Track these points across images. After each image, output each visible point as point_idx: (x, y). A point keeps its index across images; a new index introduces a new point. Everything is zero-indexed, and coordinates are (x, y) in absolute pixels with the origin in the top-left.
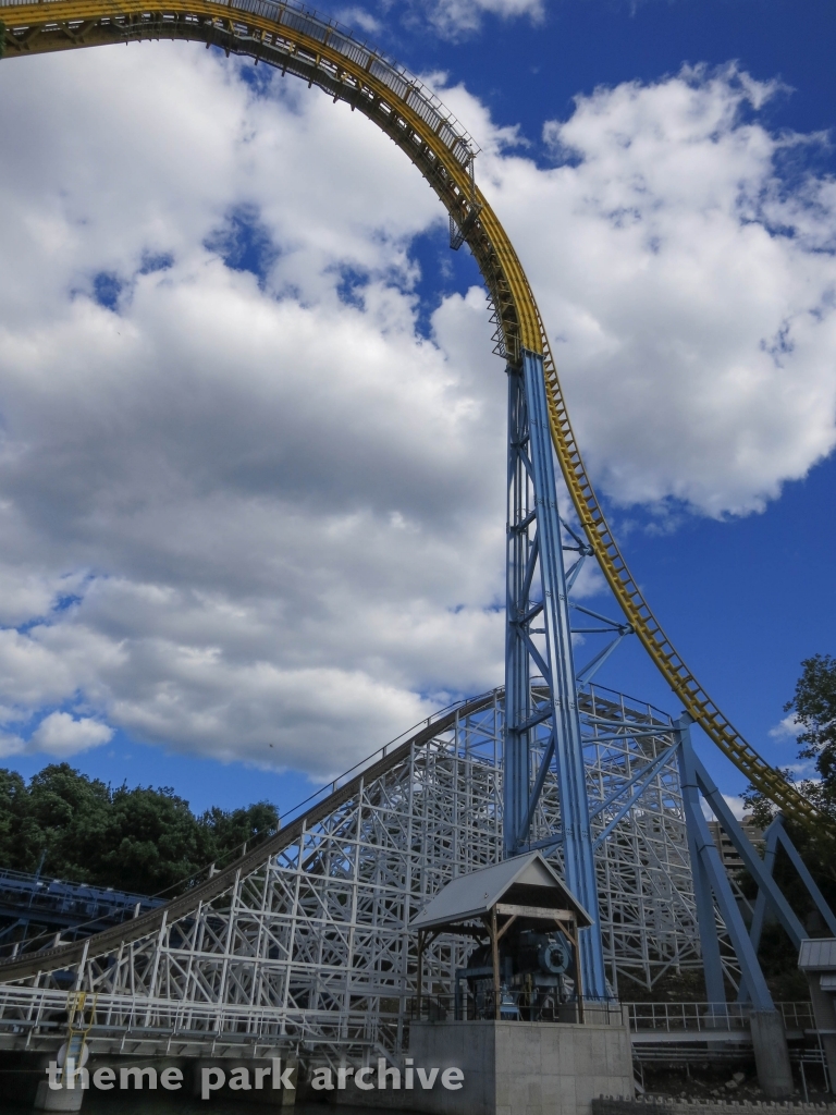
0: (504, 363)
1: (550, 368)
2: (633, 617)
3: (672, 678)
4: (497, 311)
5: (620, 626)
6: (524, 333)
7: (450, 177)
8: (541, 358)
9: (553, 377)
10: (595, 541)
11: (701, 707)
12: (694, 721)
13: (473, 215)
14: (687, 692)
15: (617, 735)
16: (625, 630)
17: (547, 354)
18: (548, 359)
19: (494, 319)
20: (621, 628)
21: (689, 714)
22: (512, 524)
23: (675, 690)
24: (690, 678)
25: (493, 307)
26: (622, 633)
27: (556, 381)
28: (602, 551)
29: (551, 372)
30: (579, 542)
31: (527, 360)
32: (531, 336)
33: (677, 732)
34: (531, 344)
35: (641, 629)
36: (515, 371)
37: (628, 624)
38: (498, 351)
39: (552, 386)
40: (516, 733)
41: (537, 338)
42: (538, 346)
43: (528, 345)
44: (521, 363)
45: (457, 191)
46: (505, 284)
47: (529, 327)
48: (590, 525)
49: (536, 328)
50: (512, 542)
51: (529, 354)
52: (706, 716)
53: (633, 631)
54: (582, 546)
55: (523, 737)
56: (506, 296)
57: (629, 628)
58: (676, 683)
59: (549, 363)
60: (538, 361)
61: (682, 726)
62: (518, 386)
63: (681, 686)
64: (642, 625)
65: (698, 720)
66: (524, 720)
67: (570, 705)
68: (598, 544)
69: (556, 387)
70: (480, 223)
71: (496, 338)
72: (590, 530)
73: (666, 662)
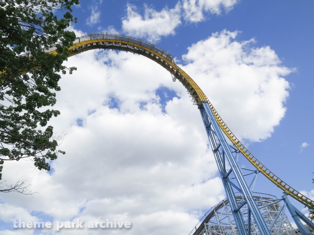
0: (197, 106)
1: (210, 104)
2: (258, 167)
3: (276, 183)
4: (191, 94)
5: (255, 171)
6: (200, 97)
7: (168, 64)
8: (207, 102)
9: (211, 107)
10: (239, 148)
11: (288, 190)
12: (288, 195)
13: (177, 72)
14: (282, 186)
15: (263, 206)
16: (257, 172)
17: (208, 101)
18: (209, 102)
19: (191, 96)
20: (256, 172)
21: (285, 193)
22: (214, 149)
23: (278, 186)
24: (282, 181)
25: (189, 93)
26: (256, 173)
27: (213, 107)
28: (242, 150)
29: (211, 106)
30: (235, 149)
31: (203, 104)
32: (202, 97)
33: (284, 199)
34: (203, 99)
35: (262, 171)
36: (201, 108)
37: (257, 170)
38: (194, 104)
39: (212, 109)
40: (236, 212)
41: (204, 97)
42: (205, 100)
43: (202, 100)
44: (202, 105)
45: (171, 67)
46: (191, 86)
47: (201, 95)
48: (236, 144)
49: (203, 95)
50: (215, 154)
51: (203, 102)
52: (291, 192)
53: (260, 172)
54: (236, 150)
55: (238, 213)
56: (192, 89)
57: (258, 171)
58: (278, 184)
59: (209, 103)
60: (206, 103)
61: (285, 197)
62: (203, 111)
63: (280, 185)
64: (261, 169)
65: (289, 194)
66: (237, 207)
67: (251, 198)
68: (240, 149)
69: (213, 109)
70: (180, 73)
71: (193, 100)
72: (237, 145)
73: (273, 179)
